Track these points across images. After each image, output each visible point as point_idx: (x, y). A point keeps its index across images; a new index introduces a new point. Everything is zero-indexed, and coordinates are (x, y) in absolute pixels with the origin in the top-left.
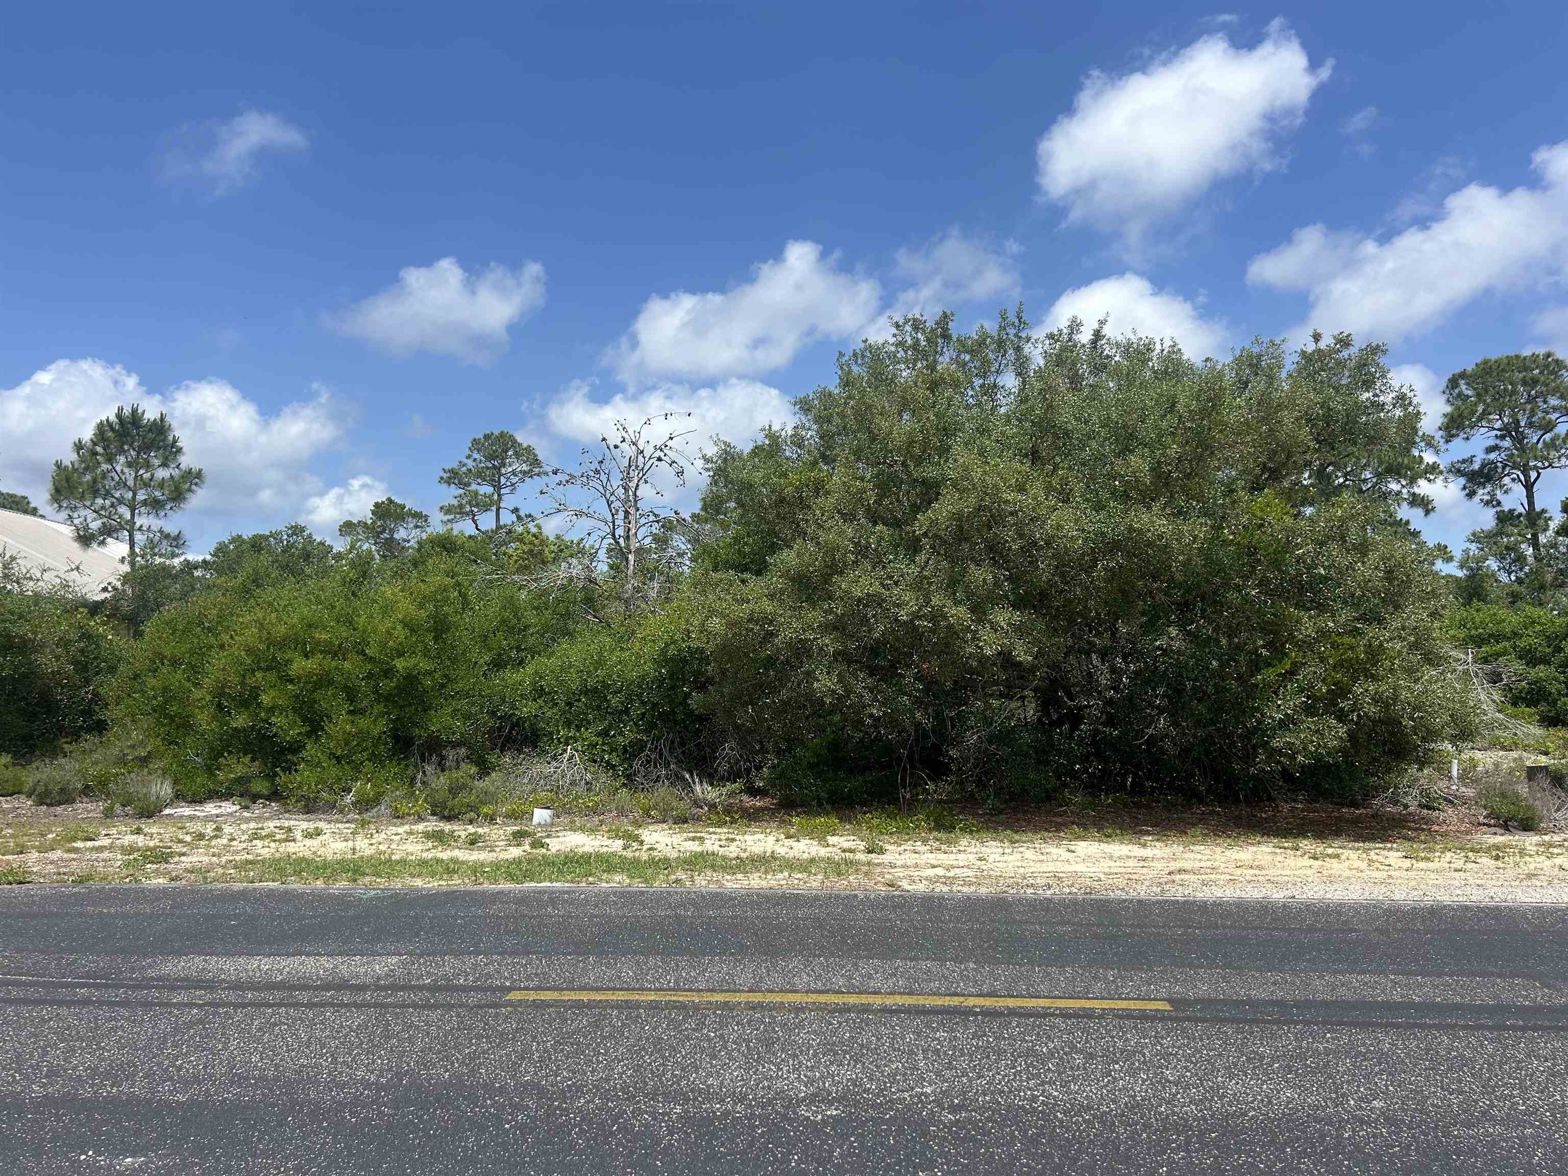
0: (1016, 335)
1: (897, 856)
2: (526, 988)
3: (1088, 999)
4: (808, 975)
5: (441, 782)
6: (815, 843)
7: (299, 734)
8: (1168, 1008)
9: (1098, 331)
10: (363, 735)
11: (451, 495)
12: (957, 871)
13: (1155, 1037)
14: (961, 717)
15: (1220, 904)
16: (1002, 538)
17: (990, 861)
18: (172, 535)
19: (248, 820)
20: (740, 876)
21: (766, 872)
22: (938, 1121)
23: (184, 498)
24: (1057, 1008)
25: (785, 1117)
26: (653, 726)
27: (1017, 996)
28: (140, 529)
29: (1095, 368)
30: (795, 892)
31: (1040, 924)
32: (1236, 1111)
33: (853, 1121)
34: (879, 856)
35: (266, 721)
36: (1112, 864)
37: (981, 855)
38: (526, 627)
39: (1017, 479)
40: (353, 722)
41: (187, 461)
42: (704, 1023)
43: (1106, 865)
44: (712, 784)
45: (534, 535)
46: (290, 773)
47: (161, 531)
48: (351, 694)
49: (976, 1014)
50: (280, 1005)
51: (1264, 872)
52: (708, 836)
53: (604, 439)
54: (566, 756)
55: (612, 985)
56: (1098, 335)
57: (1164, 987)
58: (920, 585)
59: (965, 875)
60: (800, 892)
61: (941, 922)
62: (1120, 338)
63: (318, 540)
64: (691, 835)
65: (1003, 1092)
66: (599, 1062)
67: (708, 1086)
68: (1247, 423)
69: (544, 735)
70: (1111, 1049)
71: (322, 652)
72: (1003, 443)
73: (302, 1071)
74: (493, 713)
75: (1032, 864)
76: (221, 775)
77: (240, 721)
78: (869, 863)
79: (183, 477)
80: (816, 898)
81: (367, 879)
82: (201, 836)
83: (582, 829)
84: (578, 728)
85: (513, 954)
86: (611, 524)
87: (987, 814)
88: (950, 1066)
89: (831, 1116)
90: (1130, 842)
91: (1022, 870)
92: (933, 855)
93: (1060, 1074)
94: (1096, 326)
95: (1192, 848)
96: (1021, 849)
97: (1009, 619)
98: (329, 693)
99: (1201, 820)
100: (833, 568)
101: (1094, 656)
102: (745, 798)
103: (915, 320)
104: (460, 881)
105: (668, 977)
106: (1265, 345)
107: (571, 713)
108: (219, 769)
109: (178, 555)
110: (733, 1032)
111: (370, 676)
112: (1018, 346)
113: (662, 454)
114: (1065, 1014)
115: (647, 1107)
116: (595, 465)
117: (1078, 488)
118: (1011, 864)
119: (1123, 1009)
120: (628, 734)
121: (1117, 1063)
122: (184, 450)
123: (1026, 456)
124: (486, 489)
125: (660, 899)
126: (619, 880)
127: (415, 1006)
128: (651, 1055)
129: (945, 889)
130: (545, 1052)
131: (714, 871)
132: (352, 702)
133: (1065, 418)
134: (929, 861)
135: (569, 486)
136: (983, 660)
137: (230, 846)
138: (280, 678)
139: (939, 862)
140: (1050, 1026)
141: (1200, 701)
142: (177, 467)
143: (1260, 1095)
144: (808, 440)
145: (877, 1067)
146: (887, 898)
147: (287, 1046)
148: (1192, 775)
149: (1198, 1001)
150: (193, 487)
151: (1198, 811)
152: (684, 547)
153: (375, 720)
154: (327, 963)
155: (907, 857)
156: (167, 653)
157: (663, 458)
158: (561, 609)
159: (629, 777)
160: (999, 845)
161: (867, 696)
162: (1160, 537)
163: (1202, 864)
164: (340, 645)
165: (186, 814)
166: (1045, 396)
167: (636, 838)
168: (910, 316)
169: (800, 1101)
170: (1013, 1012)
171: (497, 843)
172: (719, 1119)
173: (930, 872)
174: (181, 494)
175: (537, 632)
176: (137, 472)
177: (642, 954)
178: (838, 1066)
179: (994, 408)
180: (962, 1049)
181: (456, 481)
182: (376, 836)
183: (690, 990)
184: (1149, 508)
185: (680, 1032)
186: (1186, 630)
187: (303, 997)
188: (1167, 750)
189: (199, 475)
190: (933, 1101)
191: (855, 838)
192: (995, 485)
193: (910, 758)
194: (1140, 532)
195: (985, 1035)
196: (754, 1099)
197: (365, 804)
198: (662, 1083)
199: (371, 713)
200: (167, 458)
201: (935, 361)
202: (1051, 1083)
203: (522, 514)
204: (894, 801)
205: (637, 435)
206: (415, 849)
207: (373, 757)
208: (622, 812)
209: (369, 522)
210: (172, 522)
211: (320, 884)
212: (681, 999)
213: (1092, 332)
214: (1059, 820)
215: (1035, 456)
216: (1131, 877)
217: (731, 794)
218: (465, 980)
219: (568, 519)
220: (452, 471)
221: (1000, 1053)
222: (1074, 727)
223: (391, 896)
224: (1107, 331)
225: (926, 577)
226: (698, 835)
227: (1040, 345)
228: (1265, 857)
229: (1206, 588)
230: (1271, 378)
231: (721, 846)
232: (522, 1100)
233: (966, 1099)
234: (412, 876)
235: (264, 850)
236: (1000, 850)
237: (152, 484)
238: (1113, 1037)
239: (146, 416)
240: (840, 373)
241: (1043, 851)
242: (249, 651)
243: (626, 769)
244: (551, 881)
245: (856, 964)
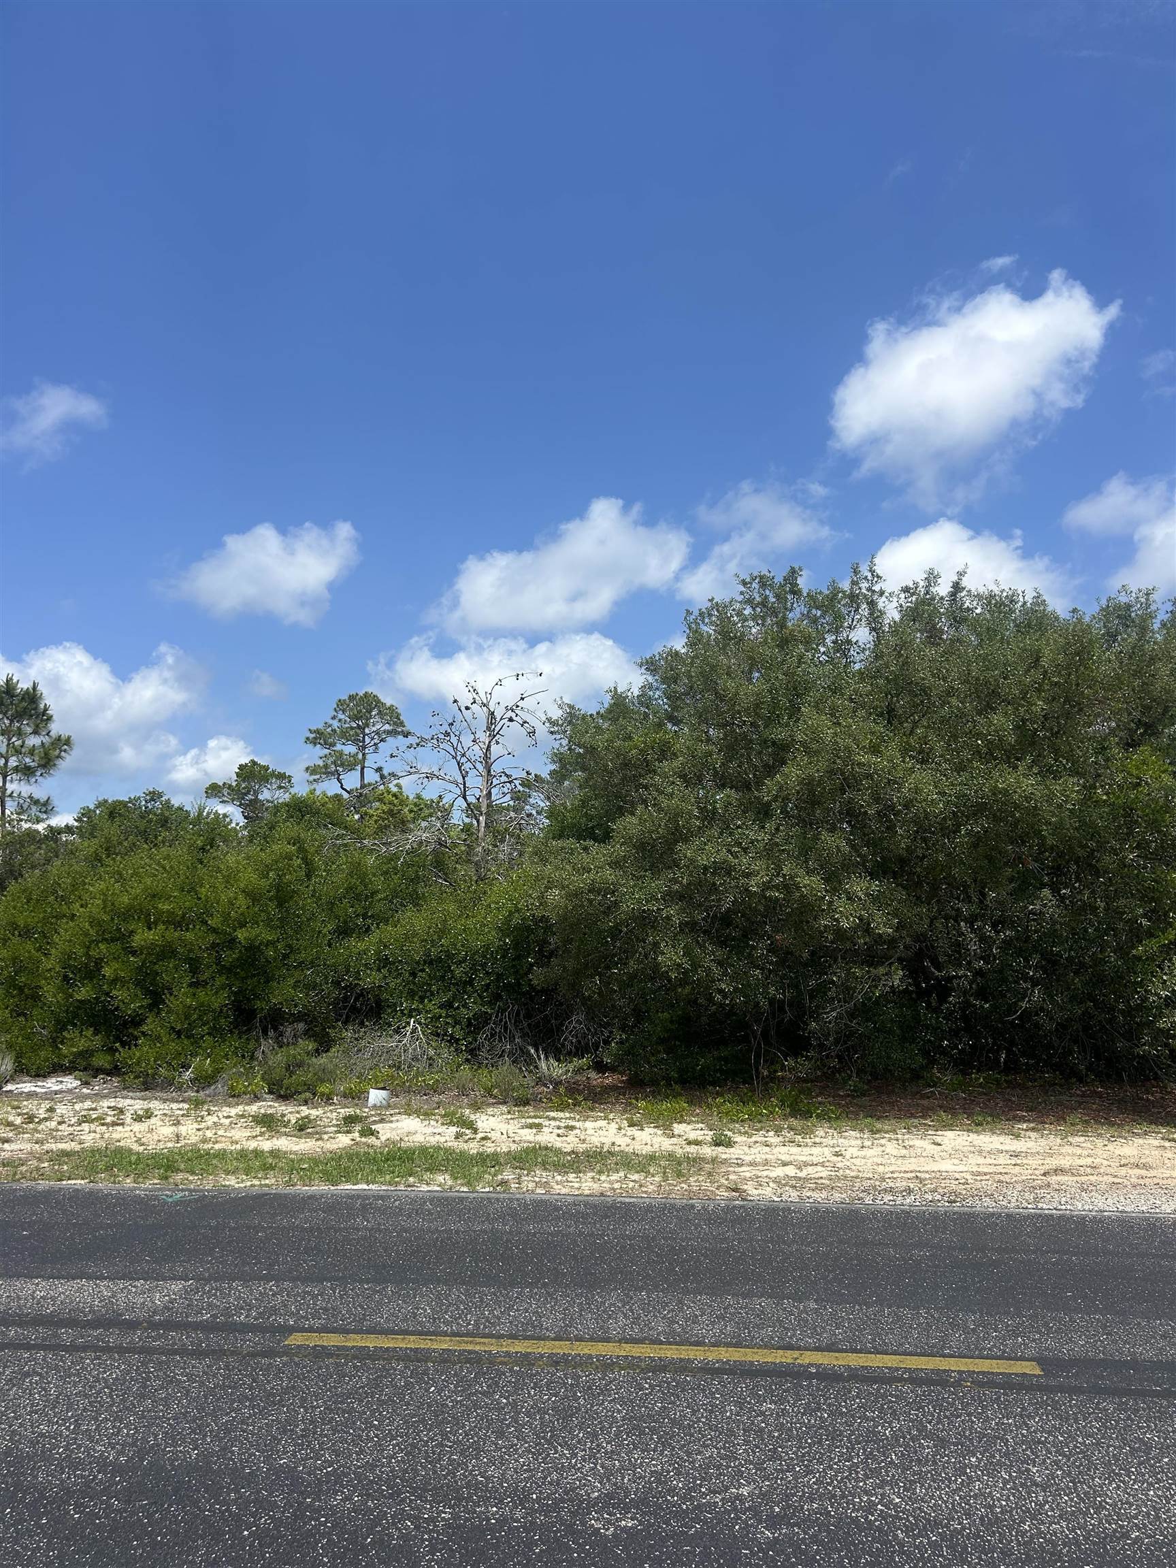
0: (869, 589)
1: (746, 1149)
2: (311, 1330)
3: (944, 1356)
4: (625, 1315)
5: (278, 1059)
6: (660, 1132)
7: (140, 1007)
8: (1038, 1372)
9: (958, 583)
10: (203, 1009)
11: (316, 755)
12: (810, 1169)
13: (1021, 1416)
14: (822, 989)
15: (1101, 1221)
16: (857, 802)
17: (847, 1157)
18: (42, 801)
19: (83, 1098)
20: (572, 1176)
21: (600, 1172)
22: (753, 1540)
23: (55, 765)
24: (906, 1370)
25: (570, 1530)
26: (497, 997)
27: (860, 1352)
28: (10, 796)
29: (955, 620)
30: (627, 1200)
31: (895, 1245)
32: (1115, 1531)
33: (649, 1537)
34: (727, 1150)
35: (107, 994)
36: (981, 1160)
37: (837, 1149)
38: (374, 893)
39: (871, 740)
40: (194, 995)
41: (56, 728)
42: (497, 1384)
43: (975, 1163)
44: (558, 1060)
45: (395, 795)
46: (129, 1049)
47: (30, 797)
48: (194, 966)
49: (810, 1376)
50: (38, 1347)
51: (1152, 1173)
52: (547, 1123)
53: (455, 701)
54: (409, 1029)
55: (404, 1326)
56: (957, 587)
57: (1034, 1340)
58: (770, 851)
59: (817, 1176)
60: (632, 1200)
61: (784, 1242)
62: (982, 590)
63: (176, 805)
64: (530, 1121)
65: (834, 1496)
66: (370, 1439)
67: (487, 1478)
68: (1118, 677)
69: (388, 1006)
70: (967, 1433)
71: (164, 923)
72: (857, 703)
73: (38, 1442)
74: (337, 983)
75: (893, 1160)
76: (64, 1049)
77: (84, 992)
78: (714, 1160)
79: (52, 744)
80: (649, 1209)
81: (180, 1176)
82: (30, 1118)
83: (418, 1113)
84: (422, 999)
85: (306, 1280)
86: (462, 786)
87: (848, 1096)
88: (774, 1456)
89: (624, 1530)
90: (1003, 1133)
91: (881, 1169)
92: (786, 1149)
93: (904, 1470)
94: (955, 578)
95: (1070, 1139)
96: (883, 1141)
97: (867, 888)
98: (171, 965)
99: (1080, 1103)
100: (678, 835)
101: (962, 924)
102: (593, 1075)
103: (761, 577)
104: (273, 1181)
105: (469, 1316)
106: (1134, 595)
107: (414, 983)
108: (62, 1043)
109: (43, 820)
110: (529, 1396)
111: (214, 946)
112: (872, 601)
113: (513, 715)
114: (916, 1379)
115: (412, 1509)
116: (446, 727)
117: (939, 747)
118: (871, 1160)
119: (983, 1373)
120: (472, 1006)
121: (974, 1454)
122: (54, 717)
123: (881, 715)
124: (350, 749)
125: (478, 1207)
126: (440, 1182)
127: (183, 1352)
128: (430, 1430)
129: (794, 1195)
130: (312, 1422)
131: (546, 1169)
132: (194, 973)
133: (923, 675)
134: (780, 1157)
135: (419, 749)
136: (840, 933)
137: (58, 1130)
138: (124, 949)
139: (792, 1158)
140: (896, 1397)
141: (1076, 973)
142: (48, 734)
143: (1146, 1506)
144: (656, 699)
145: (689, 1454)
146: (729, 1210)
147: (32, 1405)
148: (1071, 1052)
149: (1074, 1362)
150: (63, 754)
151: (1078, 1092)
152: (542, 804)
153: (217, 993)
154: (105, 1288)
155: (756, 1151)
156: (21, 923)
157: (515, 718)
158: (411, 872)
159: (472, 1052)
160: (858, 1135)
161: (716, 971)
162: (1028, 799)
163: (1082, 1162)
164: (184, 915)
165: (26, 1090)
166: (899, 652)
167: (471, 1126)
168: (755, 574)
169: (593, 1504)
170: (856, 1375)
171: (327, 1129)
172: (492, 1529)
173: (779, 1172)
174: (50, 760)
175: (385, 899)
176: (9, 740)
177: (446, 1283)
178: (643, 1451)
179: (847, 665)
180: (790, 1430)
181: (322, 741)
182: (207, 1118)
183: (490, 1336)
184: (1015, 767)
185: (468, 1397)
186: (1060, 895)
187: (66, 1335)
188: (1043, 1026)
189: (68, 742)
190: (749, 1509)
191: (703, 1126)
192: (847, 748)
193: (765, 1034)
194: (1005, 792)
195: (819, 1409)
196: (538, 1500)
197: (204, 1081)
198: (435, 1472)
199: (213, 985)
200: (37, 726)
201: (785, 618)
202: (893, 1484)
203: (385, 772)
204: (748, 1081)
205: (489, 696)
206: (244, 1137)
207: (214, 1031)
208: (463, 1091)
209: (234, 784)
210: (39, 789)
211: (129, 1182)
212: (477, 1348)
213: (951, 584)
214: (925, 1102)
215: (890, 715)
216: (1002, 1178)
217: (579, 1071)
218: (246, 1317)
219: (420, 781)
220: (317, 732)
221: (834, 1436)
222: (943, 998)
223: (196, 1201)
224: (965, 582)
225: (777, 844)
226: (537, 1121)
227: (895, 599)
228: (1153, 1153)
229: (1080, 852)
230: (1143, 629)
231: (559, 1135)
232: (270, 1494)
233: (789, 1506)
234: (227, 1173)
235: (91, 1136)
236: (859, 1142)
237: (23, 750)
238: (969, 1415)
239: (20, 686)
240: (688, 631)
241: (907, 1143)
242: (93, 922)
243: (471, 1043)
244: (368, 1183)
245: (680, 1302)
